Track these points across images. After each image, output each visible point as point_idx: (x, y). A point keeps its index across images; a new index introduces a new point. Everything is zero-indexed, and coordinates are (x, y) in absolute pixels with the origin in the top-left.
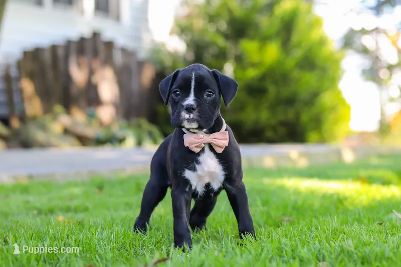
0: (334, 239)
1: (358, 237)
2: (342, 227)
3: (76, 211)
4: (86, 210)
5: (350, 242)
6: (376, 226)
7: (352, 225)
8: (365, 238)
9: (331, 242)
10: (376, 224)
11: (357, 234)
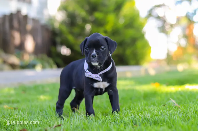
0: (141, 113)
1: (152, 112)
2: (145, 108)
3: (13, 102)
4: (18, 102)
5: (149, 114)
6: (162, 106)
7: (150, 106)
8: (156, 112)
9: (140, 114)
10: (161, 106)
11: (152, 110)
